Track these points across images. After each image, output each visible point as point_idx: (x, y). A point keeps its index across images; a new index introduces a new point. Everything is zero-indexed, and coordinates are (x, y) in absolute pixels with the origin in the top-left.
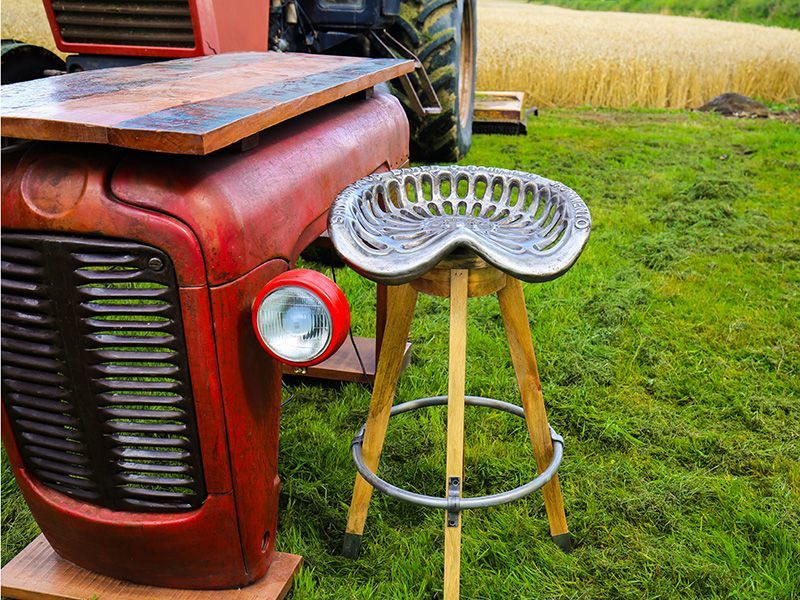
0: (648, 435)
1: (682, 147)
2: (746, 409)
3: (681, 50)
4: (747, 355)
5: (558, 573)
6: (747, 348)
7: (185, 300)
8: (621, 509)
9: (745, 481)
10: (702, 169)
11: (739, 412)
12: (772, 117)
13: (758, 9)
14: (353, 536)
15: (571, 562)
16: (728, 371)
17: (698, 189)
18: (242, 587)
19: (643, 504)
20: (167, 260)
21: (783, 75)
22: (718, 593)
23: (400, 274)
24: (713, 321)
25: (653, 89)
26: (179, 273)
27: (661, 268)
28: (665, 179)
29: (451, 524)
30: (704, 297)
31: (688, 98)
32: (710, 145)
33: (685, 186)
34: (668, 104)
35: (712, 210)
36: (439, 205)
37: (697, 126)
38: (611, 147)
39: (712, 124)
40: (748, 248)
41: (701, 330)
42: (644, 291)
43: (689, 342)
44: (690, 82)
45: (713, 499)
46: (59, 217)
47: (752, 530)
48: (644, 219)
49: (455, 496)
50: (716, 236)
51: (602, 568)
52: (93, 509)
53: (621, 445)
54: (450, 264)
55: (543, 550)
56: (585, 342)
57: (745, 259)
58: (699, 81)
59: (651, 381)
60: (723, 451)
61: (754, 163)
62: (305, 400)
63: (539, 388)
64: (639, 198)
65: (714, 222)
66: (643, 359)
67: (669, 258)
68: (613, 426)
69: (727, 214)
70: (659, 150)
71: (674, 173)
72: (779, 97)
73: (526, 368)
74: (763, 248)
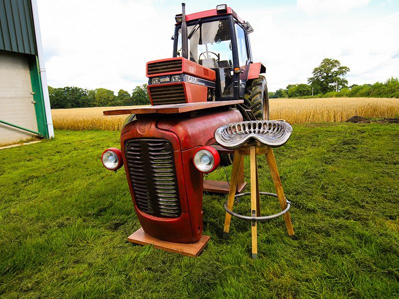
0: (324, 209)
1: (338, 131)
2: (359, 202)
3: (338, 105)
4: (361, 187)
5: (291, 245)
6: (360, 185)
7: (175, 154)
8: (313, 229)
9: (358, 222)
10: (346, 137)
11: (357, 202)
12: (372, 123)
13: (366, 93)
14: (225, 232)
15: (296, 243)
16: (353, 192)
17: (344, 142)
18: (192, 243)
19: (320, 227)
20: (171, 144)
21: (375, 110)
22: (347, 254)
23: (234, 147)
24: (348, 178)
25: (329, 117)
26: (173, 147)
27: (331, 164)
28: (333, 140)
29: (254, 225)
30: (346, 171)
31: (342, 119)
32: (349, 131)
33: (340, 142)
34: (335, 121)
35: (349, 147)
36: (248, 132)
37: (344, 126)
38: (314, 133)
39: (350, 125)
40: (361, 157)
41: (344, 180)
42: (323, 169)
43: (339, 183)
44: (342, 114)
45: (347, 227)
46: (145, 134)
47: (360, 236)
48: (325, 151)
49: (254, 216)
50: (350, 155)
51: (306, 245)
52: (153, 217)
53: (314, 211)
54: (249, 145)
55: (286, 239)
56: (303, 183)
57: (360, 160)
58: (345, 113)
59: (325, 194)
60: (351, 214)
61: (365, 135)
62: (214, 199)
63: (281, 185)
64: (324, 145)
65: (350, 151)
66: (323, 188)
67: (333, 161)
68: (311, 205)
69: (354, 148)
70: (331, 133)
71: (336, 138)
72: (374, 117)
73: (276, 179)
74: (367, 157)
